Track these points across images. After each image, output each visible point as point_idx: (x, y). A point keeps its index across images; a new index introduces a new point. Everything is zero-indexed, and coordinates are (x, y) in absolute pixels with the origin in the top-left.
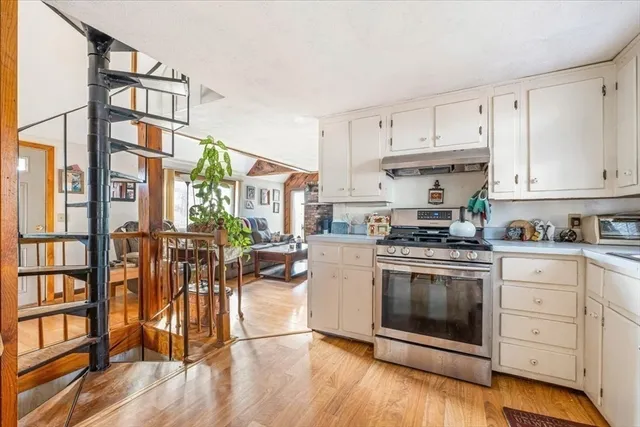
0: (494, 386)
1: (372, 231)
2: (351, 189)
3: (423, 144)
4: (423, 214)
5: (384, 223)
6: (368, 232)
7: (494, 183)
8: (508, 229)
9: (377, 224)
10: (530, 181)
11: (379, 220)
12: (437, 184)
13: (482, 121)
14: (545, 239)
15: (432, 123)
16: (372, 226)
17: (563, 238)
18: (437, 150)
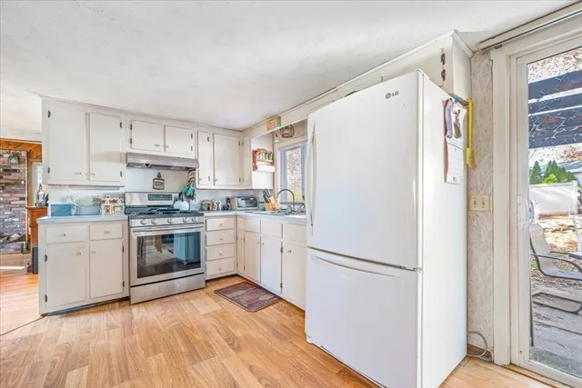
0: (206, 287)
1: (108, 211)
2: (89, 174)
3: (158, 149)
4: (151, 197)
5: (120, 203)
6: (103, 211)
7: (199, 180)
8: (202, 204)
9: (112, 205)
10: (215, 180)
11: (115, 201)
12: (159, 176)
13: (192, 143)
14: (218, 209)
15: (162, 136)
16: (107, 206)
17: (224, 209)
18: (167, 155)
